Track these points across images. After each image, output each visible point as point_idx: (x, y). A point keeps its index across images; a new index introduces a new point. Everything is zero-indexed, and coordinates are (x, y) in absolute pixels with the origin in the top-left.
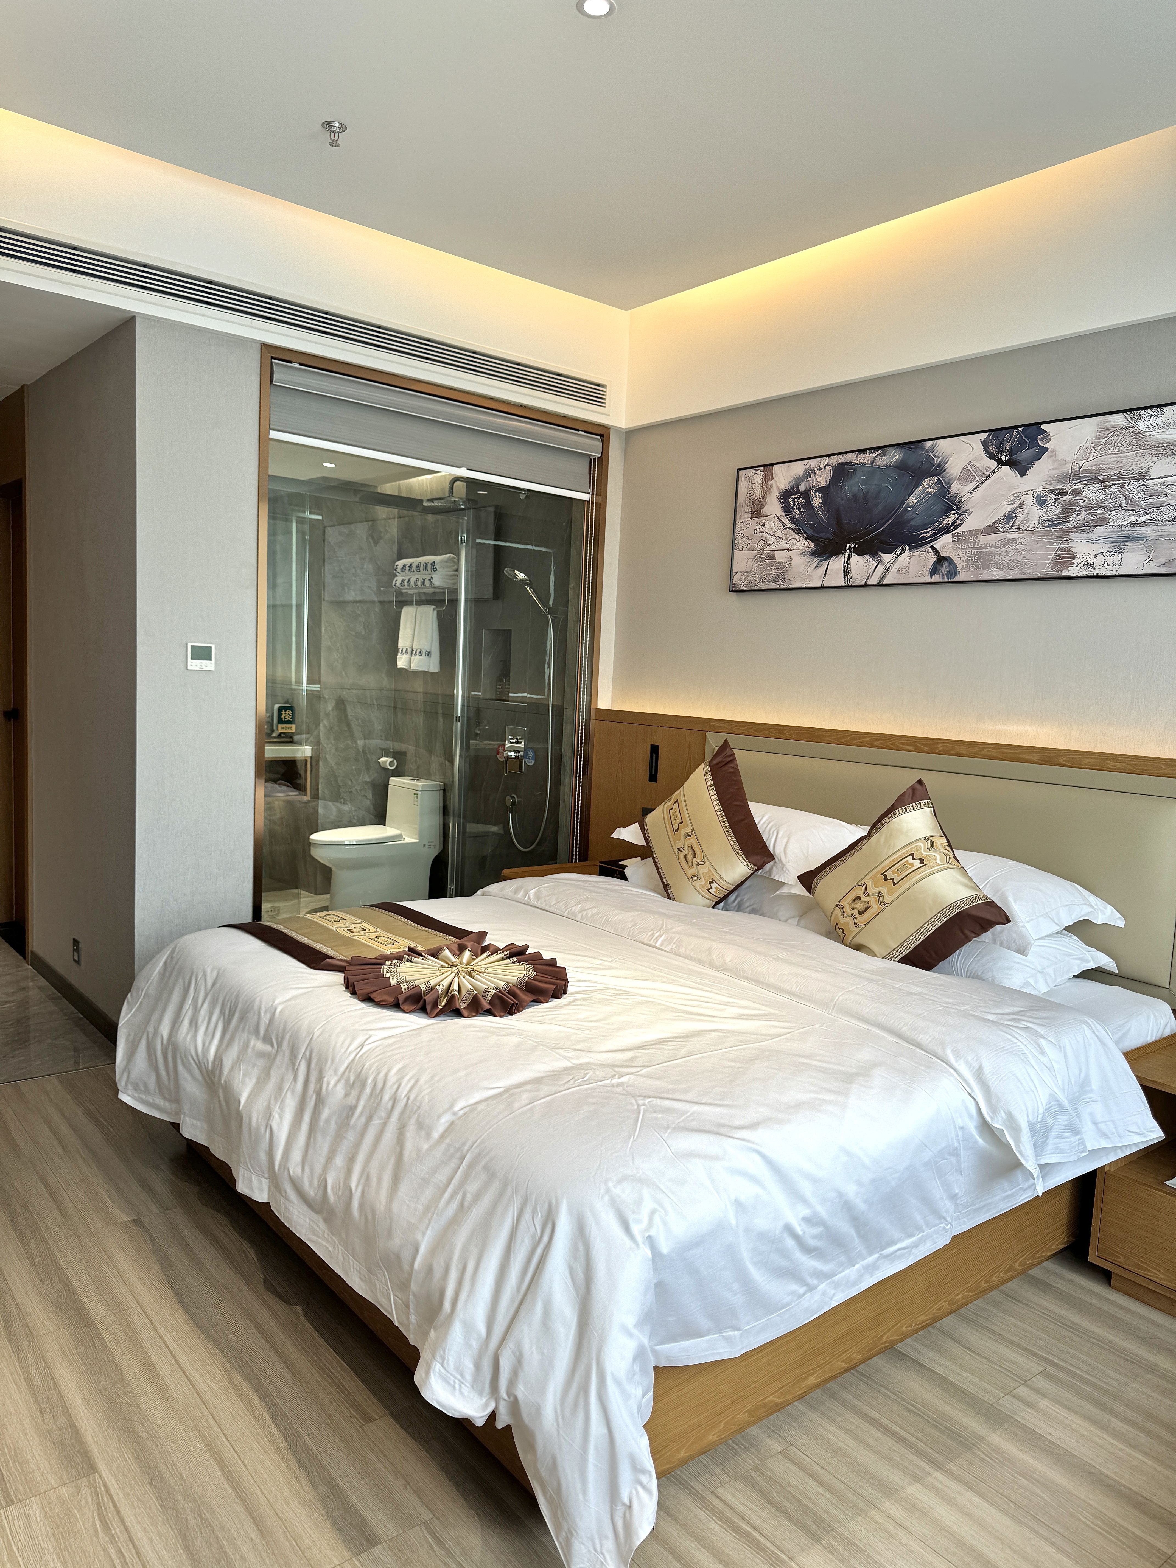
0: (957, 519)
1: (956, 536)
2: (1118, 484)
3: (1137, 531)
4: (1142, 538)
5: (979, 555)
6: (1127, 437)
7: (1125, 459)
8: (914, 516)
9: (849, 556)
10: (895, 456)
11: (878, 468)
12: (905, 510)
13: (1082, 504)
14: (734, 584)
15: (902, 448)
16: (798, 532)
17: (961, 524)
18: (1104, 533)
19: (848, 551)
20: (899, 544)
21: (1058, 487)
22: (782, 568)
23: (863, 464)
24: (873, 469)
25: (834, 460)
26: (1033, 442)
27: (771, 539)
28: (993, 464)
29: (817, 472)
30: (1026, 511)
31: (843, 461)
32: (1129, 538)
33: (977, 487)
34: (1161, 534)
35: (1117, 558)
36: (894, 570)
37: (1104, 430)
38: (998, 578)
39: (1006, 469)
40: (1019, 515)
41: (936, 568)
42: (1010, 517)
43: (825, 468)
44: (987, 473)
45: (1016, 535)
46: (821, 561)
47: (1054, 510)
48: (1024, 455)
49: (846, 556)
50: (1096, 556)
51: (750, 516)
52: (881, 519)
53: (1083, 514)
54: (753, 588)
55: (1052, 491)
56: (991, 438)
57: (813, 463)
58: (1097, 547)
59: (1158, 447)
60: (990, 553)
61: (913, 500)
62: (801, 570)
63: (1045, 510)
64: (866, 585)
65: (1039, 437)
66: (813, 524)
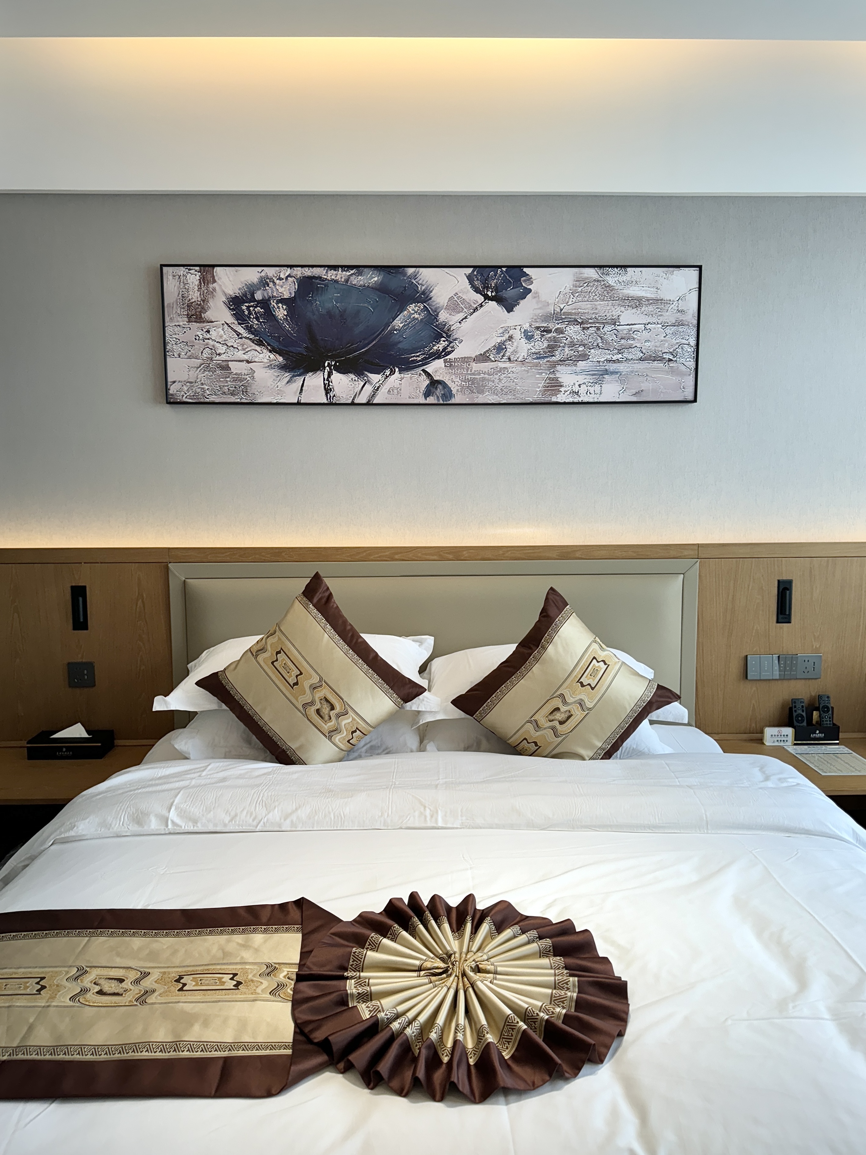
0: (448, 346)
1: (448, 362)
2: (595, 327)
3: (612, 367)
4: (617, 373)
5: (473, 381)
6: (599, 289)
7: (598, 307)
8: (401, 339)
9: (330, 374)
10: (374, 278)
11: (353, 287)
12: (391, 333)
13: (565, 341)
14: (172, 395)
15: (380, 271)
16: (260, 343)
17: (453, 351)
18: (585, 366)
19: (328, 368)
20: (388, 365)
21: (543, 325)
22: (241, 381)
23: (336, 281)
24: (347, 288)
25: (298, 272)
26: (517, 283)
27: (221, 349)
28: (480, 298)
29: (278, 282)
30: (515, 344)
31: (310, 274)
32: (606, 372)
33: (466, 318)
34: (632, 370)
35: (597, 387)
36: (384, 390)
37: (580, 281)
38: (493, 402)
39: (492, 305)
40: (509, 347)
41: (430, 390)
42: (500, 348)
43: (287, 278)
44: (475, 306)
45: (508, 365)
46: (294, 376)
47: (541, 345)
48: (510, 293)
49: (326, 373)
50: (580, 386)
51: (186, 319)
52: (364, 339)
53: (566, 349)
54: (202, 400)
55: (538, 328)
56: (475, 273)
57: (271, 272)
58: (581, 379)
59: (625, 299)
60: (484, 379)
61: (398, 323)
62: (269, 385)
63: (533, 344)
64: (353, 404)
65: (522, 279)
66: (279, 337)
